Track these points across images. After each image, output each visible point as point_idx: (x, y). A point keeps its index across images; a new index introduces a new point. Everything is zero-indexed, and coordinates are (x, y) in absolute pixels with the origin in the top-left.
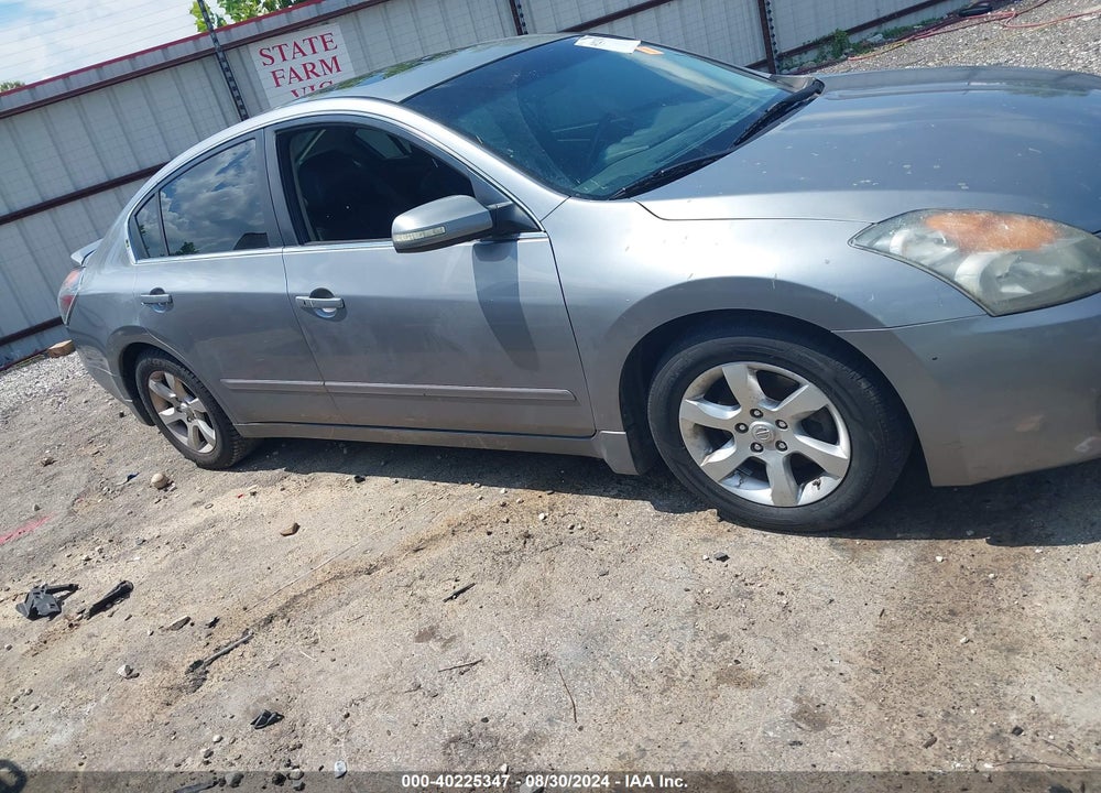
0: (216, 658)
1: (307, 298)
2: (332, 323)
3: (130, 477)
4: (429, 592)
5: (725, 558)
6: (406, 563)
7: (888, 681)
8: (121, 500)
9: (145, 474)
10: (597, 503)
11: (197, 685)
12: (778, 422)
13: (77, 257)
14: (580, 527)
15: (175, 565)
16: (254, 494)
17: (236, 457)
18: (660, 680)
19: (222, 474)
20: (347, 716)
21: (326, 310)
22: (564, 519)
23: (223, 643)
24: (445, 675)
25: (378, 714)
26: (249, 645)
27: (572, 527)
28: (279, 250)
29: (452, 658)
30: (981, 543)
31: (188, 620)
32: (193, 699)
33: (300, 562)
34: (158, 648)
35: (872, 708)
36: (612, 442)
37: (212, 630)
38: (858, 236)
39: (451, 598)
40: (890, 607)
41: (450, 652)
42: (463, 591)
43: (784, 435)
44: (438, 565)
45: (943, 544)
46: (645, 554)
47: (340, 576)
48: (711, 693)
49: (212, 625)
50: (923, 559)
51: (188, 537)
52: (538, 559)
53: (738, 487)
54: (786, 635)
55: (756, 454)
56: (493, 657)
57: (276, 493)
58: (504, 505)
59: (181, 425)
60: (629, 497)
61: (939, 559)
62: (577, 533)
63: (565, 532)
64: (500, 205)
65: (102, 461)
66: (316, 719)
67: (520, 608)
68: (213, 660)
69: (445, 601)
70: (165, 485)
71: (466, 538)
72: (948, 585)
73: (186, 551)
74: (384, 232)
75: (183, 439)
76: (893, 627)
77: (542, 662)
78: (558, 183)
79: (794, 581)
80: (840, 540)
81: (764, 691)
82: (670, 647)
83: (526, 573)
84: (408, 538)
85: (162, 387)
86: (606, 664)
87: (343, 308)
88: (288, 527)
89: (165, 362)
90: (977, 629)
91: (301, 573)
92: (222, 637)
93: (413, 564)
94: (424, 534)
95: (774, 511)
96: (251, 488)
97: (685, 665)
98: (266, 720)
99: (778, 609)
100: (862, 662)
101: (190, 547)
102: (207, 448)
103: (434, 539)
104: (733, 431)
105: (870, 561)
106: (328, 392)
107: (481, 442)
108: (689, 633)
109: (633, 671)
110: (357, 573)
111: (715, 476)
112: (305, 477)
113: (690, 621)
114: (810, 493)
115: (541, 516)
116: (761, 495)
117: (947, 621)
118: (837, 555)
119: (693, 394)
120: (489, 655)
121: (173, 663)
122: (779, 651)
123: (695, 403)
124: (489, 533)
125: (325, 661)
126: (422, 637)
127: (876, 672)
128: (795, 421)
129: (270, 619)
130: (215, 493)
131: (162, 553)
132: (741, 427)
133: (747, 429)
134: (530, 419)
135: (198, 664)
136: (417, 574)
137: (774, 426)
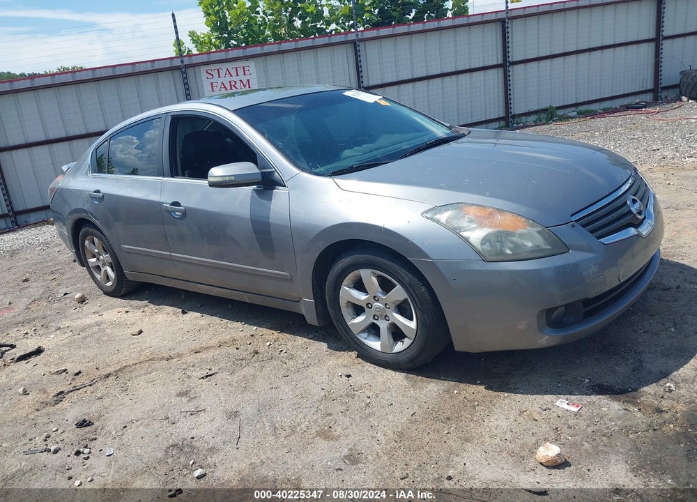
0: (72, 391)
1: (168, 205)
2: (179, 221)
3: (66, 294)
4: (193, 373)
5: (349, 376)
6: (189, 358)
7: (400, 447)
8: (56, 305)
9: (74, 293)
10: (300, 340)
11: (57, 403)
12: (386, 304)
13: (64, 168)
14: (285, 351)
15: (71, 343)
16: (127, 312)
17: (124, 290)
18: (288, 431)
19: (114, 299)
20: (125, 427)
21: (177, 213)
22: (280, 347)
23: (79, 384)
24: (183, 415)
25: (141, 429)
26: (92, 387)
27: (281, 351)
28: (161, 178)
29: (191, 407)
30: (482, 388)
31: (66, 370)
32: (51, 409)
33: (135, 350)
34: (45, 382)
35: (385, 458)
36: (307, 306)
37: (76, 377)
38: (426, 212)
39: (203, 378)
40: (419, 412)
41: (191, 404)
42: (210, 375)
43: (388, 312)
44: (205, 361)
45: (462, 385)
46: (311, 369)
47: (153, 359)
48: (310, 441)
49: (77, 374)
50: (448, 391)
51: (83, 330)
52: (257, 365)
53: (366, 339)
54: (361, 418)
55: (375, 321)
56: (211, 409)
57: (139, 313)
58: (252, 335)
59: (98, 268)
60: (318, 340)
61: (456, 392)
62: (283, 354)
63: (276, 354)
64: (267, 170)
65: (54, 284)
66: (110, 427)
67: (235, 387)
68: (70, 392)
69: (200, 379)
70: (82, 300)
71: (224, 350)
72: (454, 405)
73: (80, 336)
74: (204, 176)
75: (98, 277)
76: (416, 421)
77: (234, 414)
78: (300, 163)
79: (378, 392)
80: (411, 376)
81: (337, 444)
82: (300, 416)
83: (248, 371)
84: (196, 345)
85: (92, 245)
86: (265, 420)
87: (185, 213)
88: (136, 330)
89: (95, 231)
90: (456, 428)
91: (133, 355)
92: (79, 381)
93: (192, 359)
94: (204, 345)
95: (381, 354)
96: (127, 309)
97: (303, 427)
98: (83, 424)
99: (364, 405)
100: (392, 436)
101: (83, 334)
102: (110, 284)
103: (208, 348)
104: (365, 307)
105: (421, 388)
106: (171, 259)
107: (246, 298)
108: (313, 410)
109: (277, 425)
110: (162, 359)
111: (355, 331)
112: (157, 307)
113: (317, 405)
114: (399, 347)
115: (268, 344)
116: (375, 345)
117: (443, 422)
118: (405, 383)
119: (347, 284)
120: (209, 408)
121: (49, 391)
122: (354, 425)
123: (347, 289)
124: (238, 349)
125: (127, 399)
126: (180, 395)
127: (396, 441)
128: (394, 306)
129: (108, 376)
130: (107, 309)
131: (67, 335)
132: (369, 305)
133: (371, 307)
134: (270, 287)
135: (61, 393)
136: (192, 364)
137: (384, 307)
